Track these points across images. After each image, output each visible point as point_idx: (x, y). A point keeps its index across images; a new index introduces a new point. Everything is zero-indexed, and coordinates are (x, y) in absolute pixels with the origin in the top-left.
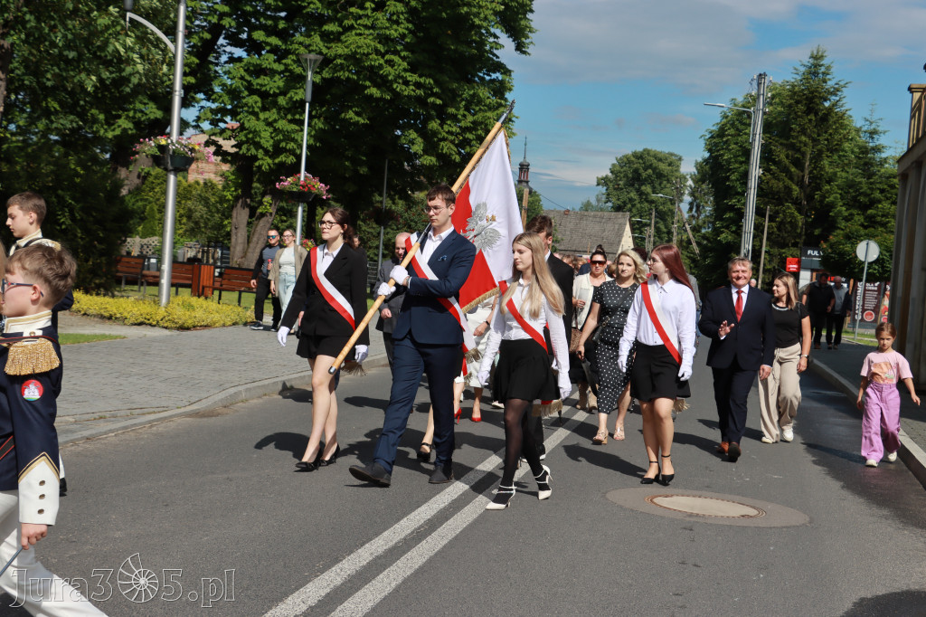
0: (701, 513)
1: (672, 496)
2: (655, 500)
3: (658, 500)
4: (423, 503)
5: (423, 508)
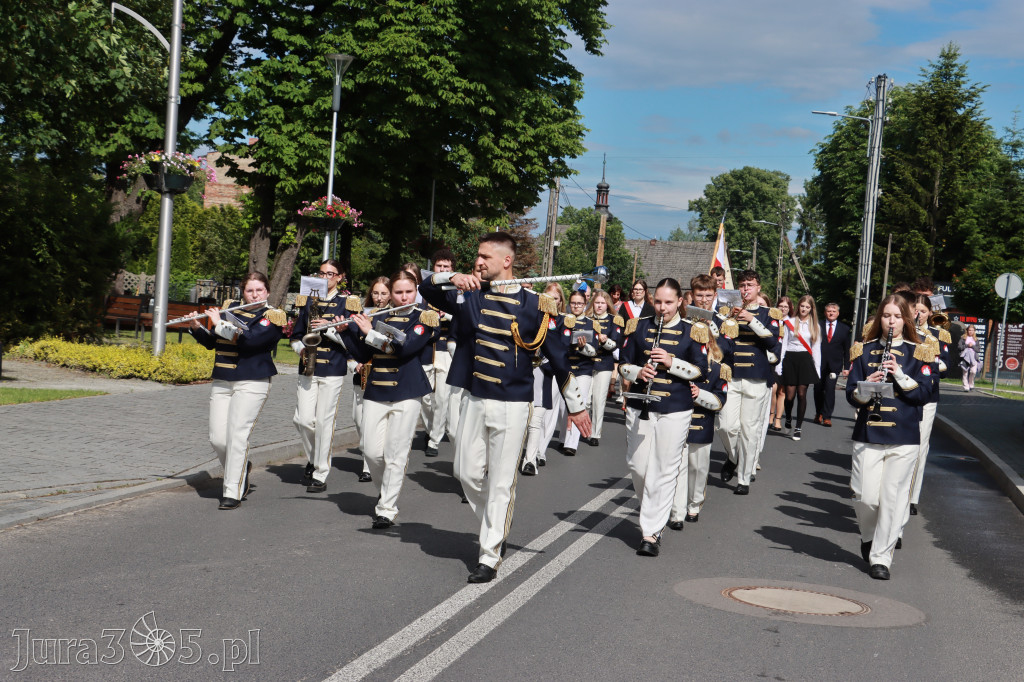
0: (790, 609)
1: (755, 588)
2: (733, 594)
3: (737, 594)
4: (443, 600)
5: (444, 605)
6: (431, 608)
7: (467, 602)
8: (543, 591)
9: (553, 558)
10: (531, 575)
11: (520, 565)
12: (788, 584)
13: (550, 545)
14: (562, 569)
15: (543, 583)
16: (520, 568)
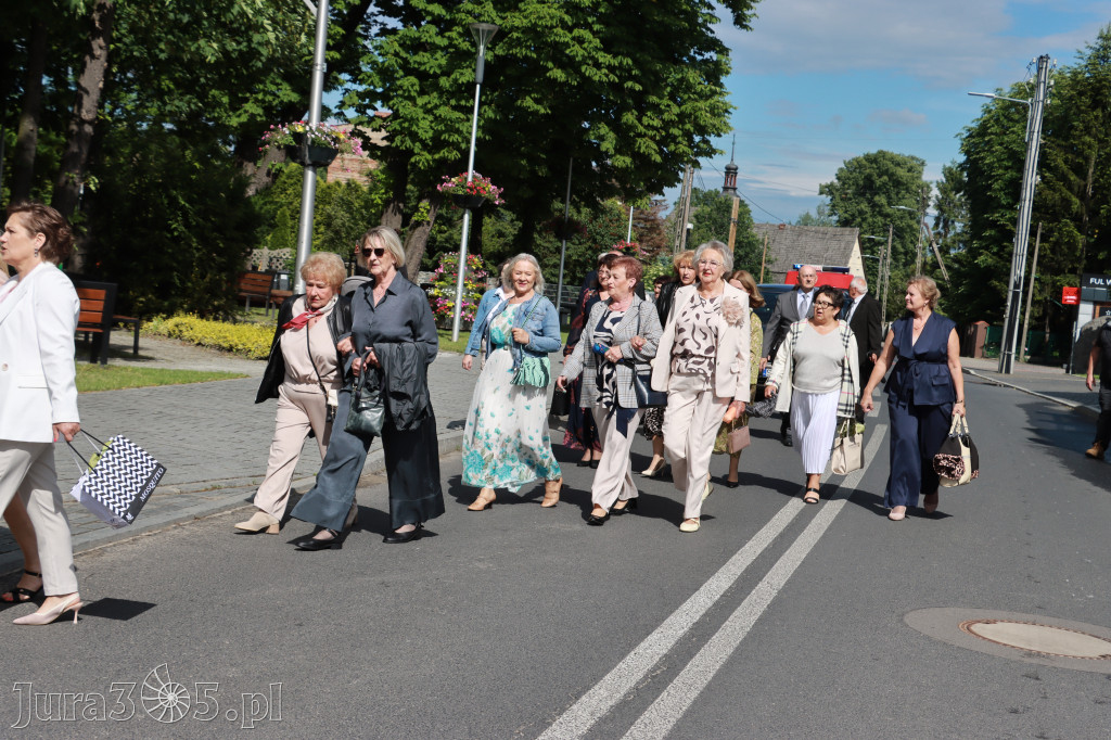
0: (1035, 648)
1: (994, 622)
2: (973, 628)
3: (976, 628)
4: (654, 628)
5: (655, 636)
6: (642, 639)
7: (681, 633)
8: (761, 621)
9: (761, 580)
10: (743, 600)
11: (727, 587)
12: (1031, 617)
13: (753, 563)
14: (775, 593)
15: (759, 611)
16: (727, 591)
